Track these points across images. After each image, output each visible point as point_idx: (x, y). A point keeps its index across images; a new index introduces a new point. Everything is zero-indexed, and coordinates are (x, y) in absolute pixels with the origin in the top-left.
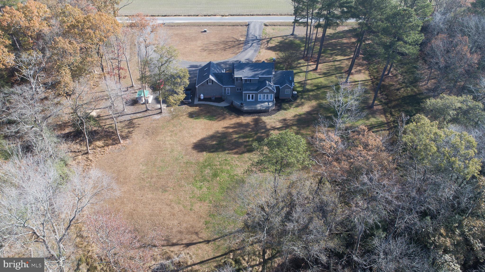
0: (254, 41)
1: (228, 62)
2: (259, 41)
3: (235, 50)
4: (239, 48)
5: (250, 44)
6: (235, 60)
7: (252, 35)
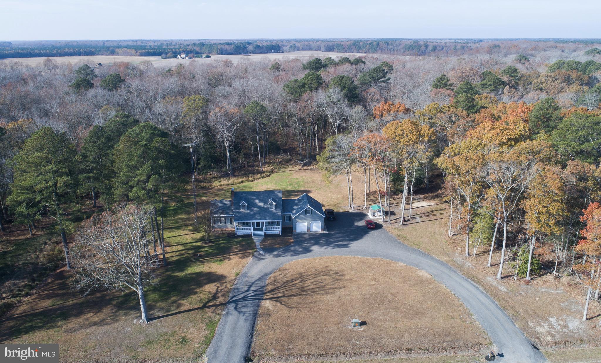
0: (244, 297)
1: (292, 255)
2: (234, 297)
3: (282, 277)
4: (275, 281)
5: (253, 288)
6: (281, 259)
7: (245, 313)
